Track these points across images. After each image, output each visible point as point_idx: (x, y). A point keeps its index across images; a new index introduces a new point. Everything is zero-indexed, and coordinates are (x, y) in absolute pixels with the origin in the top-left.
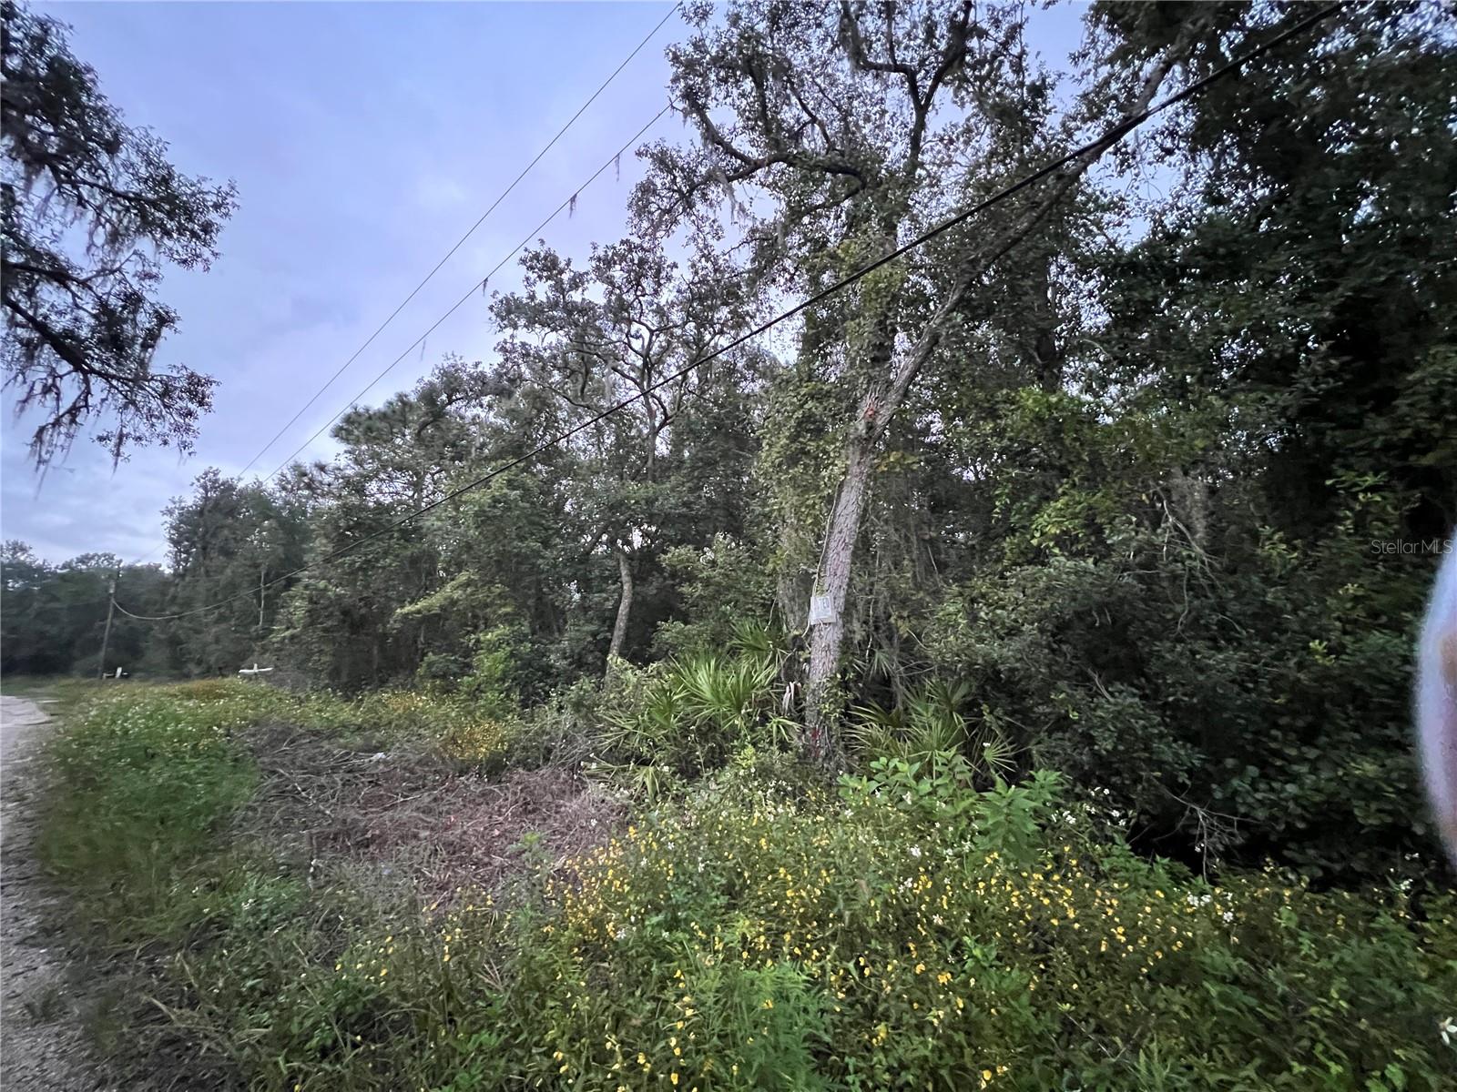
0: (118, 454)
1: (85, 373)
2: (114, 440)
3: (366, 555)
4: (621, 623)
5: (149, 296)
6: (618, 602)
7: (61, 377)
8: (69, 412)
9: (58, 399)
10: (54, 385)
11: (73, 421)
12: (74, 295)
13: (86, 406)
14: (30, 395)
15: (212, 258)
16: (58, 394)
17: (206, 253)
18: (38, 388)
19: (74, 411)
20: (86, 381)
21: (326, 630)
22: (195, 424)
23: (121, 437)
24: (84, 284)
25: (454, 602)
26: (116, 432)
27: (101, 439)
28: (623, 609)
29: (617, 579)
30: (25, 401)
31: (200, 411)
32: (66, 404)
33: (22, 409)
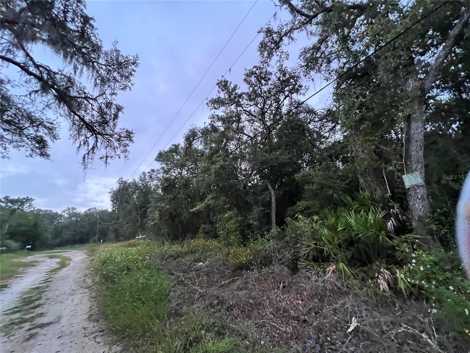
0: (106, 163)
1: (96, 134)
2: (105, 159)
3: (173, 194)
4: (274, 206)
5: (114, 102)
6: (271, 198)
7: (89, 138)
8: (92, 149)
9: (88, 145)
10: (87, 141)
11: (93, 152)
12: (92, 105)
13: (97, 146)
14: (80, 145)
15: (131, 86)
16: (88, 144)
17: (130, 84)
18: (82, 143)
19: (93, 148)
20: (96, 137)
21: (165, 220)
22: (128, 148)
23: (107, 157)
24: (95, 100)
25: (209, 205)
26: (105, 155)
27: (101, 158)
28: (273, 200)
29: (268, 189)
30: (79, 147)
31: (130, 144)
32: (91, 147)
33: (78, 150)
